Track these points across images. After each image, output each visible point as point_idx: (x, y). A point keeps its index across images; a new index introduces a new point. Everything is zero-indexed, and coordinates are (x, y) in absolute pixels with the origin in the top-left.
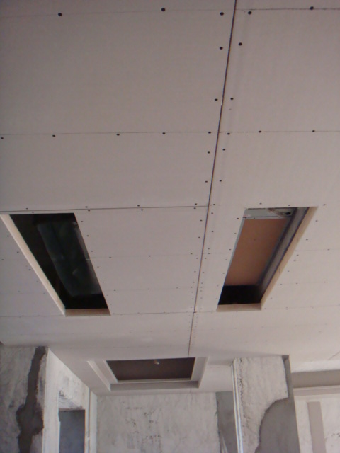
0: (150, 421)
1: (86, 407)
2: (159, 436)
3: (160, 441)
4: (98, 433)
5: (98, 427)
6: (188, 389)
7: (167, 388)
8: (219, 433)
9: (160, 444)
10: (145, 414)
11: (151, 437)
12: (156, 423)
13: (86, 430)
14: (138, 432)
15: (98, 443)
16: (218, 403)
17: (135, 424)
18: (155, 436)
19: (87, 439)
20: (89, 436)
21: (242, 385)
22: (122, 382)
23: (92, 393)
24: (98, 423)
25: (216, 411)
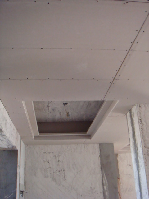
0: (59, 161)
1: (18, 148)
2: (64, 170)
3: (64, 173)
4: (25, 168)
5: (25, 165)
6: (84, 140)
7: (71, 139)
8: (101, 168)
9: (65, 175)
10: (55, 156)
11: (59, 171)
12: (62, 162)
13: (18, 164)
14: (51, 168)
15: (25, 174)
16: (100, 150)
17: (49, 162)
18: (62, 170)
19: (18, 171)
20: (20, 169)
21: (142, 124)
22: (42, 135)
23: (22, 141)
24: (25, 162)
25: (99, 155)
